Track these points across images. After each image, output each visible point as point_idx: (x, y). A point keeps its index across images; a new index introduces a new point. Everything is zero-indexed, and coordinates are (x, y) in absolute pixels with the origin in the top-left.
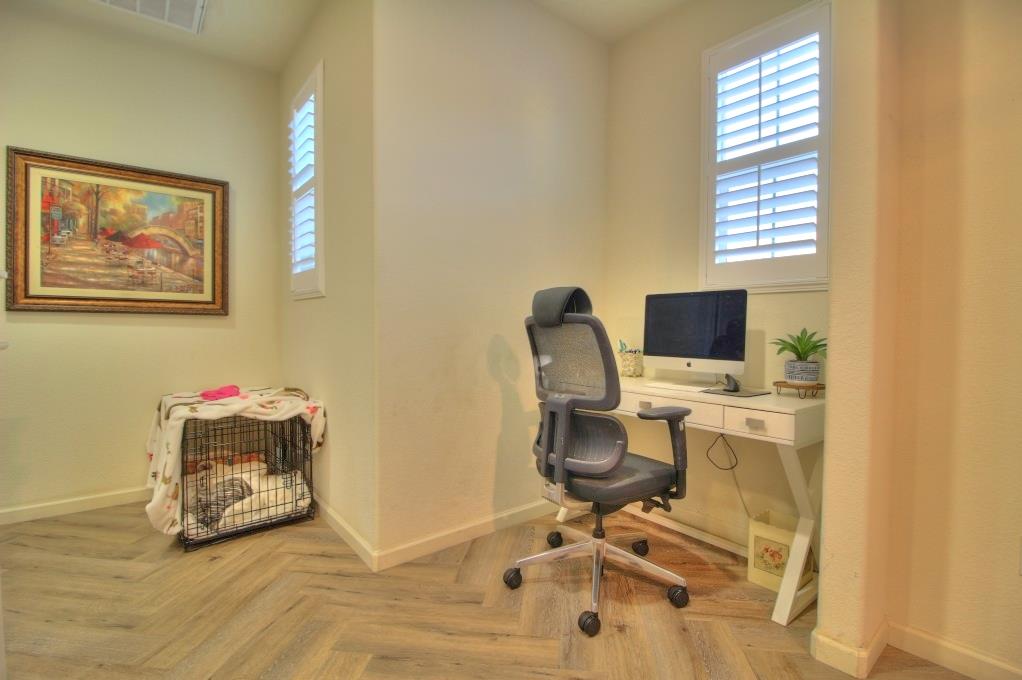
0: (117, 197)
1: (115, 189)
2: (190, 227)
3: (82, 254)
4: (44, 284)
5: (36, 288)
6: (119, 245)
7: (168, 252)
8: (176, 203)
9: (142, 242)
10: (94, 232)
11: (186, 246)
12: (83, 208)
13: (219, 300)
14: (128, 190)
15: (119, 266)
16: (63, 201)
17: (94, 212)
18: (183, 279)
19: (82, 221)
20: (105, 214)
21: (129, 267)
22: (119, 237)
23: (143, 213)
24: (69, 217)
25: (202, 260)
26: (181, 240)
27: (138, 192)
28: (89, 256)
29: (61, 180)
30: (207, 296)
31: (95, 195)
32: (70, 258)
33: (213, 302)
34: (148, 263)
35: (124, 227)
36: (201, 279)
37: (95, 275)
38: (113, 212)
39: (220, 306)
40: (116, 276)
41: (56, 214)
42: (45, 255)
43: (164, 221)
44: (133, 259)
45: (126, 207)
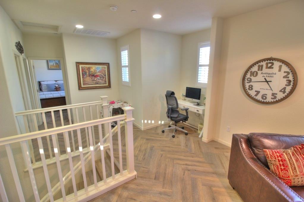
0: (92, 68)
1: (92, 67)
2: (104, 72)
3: (88, 79)
4: (83, 85)
5: (82, 86)
6: (93, 77)
7: (101, 77)
8: (101, 68)
9: (97, 76)
10: (90, 75)
11: (103, 76)
12: (88, 71)
13: (109, 85)
14: (94, 67)
15: (93, 81)
16: (85, 70)
17: (89, 72)
18: (103, 82)
19: (88, 73)
20: (91, 72)
21: (95, 81)
22: (93, 76)
23: (96, 71)
24: (86, 73)
25: (106, 78)
26: (102, 75)
27: (95, 67)
28: (89, 79)
29: (84, 67)
30: (107, 85)
31: (89, 68)
32: (86, 80)
33: (108, 86)
34: (98, 80)
35: (94, 74)
36: (106, 82)
37: (90, 83)
38: (92, 71)
39: (109, 86)
40: (93, 83)
41: (84, 73)
42: (83, 80)
43: (100, 72)
44: (96, 79)
45: (94, 70)
